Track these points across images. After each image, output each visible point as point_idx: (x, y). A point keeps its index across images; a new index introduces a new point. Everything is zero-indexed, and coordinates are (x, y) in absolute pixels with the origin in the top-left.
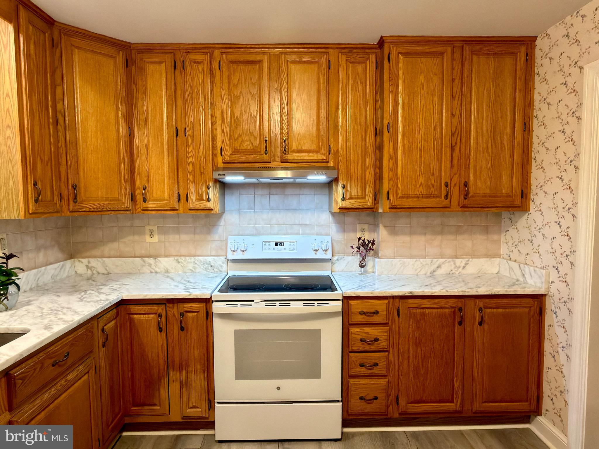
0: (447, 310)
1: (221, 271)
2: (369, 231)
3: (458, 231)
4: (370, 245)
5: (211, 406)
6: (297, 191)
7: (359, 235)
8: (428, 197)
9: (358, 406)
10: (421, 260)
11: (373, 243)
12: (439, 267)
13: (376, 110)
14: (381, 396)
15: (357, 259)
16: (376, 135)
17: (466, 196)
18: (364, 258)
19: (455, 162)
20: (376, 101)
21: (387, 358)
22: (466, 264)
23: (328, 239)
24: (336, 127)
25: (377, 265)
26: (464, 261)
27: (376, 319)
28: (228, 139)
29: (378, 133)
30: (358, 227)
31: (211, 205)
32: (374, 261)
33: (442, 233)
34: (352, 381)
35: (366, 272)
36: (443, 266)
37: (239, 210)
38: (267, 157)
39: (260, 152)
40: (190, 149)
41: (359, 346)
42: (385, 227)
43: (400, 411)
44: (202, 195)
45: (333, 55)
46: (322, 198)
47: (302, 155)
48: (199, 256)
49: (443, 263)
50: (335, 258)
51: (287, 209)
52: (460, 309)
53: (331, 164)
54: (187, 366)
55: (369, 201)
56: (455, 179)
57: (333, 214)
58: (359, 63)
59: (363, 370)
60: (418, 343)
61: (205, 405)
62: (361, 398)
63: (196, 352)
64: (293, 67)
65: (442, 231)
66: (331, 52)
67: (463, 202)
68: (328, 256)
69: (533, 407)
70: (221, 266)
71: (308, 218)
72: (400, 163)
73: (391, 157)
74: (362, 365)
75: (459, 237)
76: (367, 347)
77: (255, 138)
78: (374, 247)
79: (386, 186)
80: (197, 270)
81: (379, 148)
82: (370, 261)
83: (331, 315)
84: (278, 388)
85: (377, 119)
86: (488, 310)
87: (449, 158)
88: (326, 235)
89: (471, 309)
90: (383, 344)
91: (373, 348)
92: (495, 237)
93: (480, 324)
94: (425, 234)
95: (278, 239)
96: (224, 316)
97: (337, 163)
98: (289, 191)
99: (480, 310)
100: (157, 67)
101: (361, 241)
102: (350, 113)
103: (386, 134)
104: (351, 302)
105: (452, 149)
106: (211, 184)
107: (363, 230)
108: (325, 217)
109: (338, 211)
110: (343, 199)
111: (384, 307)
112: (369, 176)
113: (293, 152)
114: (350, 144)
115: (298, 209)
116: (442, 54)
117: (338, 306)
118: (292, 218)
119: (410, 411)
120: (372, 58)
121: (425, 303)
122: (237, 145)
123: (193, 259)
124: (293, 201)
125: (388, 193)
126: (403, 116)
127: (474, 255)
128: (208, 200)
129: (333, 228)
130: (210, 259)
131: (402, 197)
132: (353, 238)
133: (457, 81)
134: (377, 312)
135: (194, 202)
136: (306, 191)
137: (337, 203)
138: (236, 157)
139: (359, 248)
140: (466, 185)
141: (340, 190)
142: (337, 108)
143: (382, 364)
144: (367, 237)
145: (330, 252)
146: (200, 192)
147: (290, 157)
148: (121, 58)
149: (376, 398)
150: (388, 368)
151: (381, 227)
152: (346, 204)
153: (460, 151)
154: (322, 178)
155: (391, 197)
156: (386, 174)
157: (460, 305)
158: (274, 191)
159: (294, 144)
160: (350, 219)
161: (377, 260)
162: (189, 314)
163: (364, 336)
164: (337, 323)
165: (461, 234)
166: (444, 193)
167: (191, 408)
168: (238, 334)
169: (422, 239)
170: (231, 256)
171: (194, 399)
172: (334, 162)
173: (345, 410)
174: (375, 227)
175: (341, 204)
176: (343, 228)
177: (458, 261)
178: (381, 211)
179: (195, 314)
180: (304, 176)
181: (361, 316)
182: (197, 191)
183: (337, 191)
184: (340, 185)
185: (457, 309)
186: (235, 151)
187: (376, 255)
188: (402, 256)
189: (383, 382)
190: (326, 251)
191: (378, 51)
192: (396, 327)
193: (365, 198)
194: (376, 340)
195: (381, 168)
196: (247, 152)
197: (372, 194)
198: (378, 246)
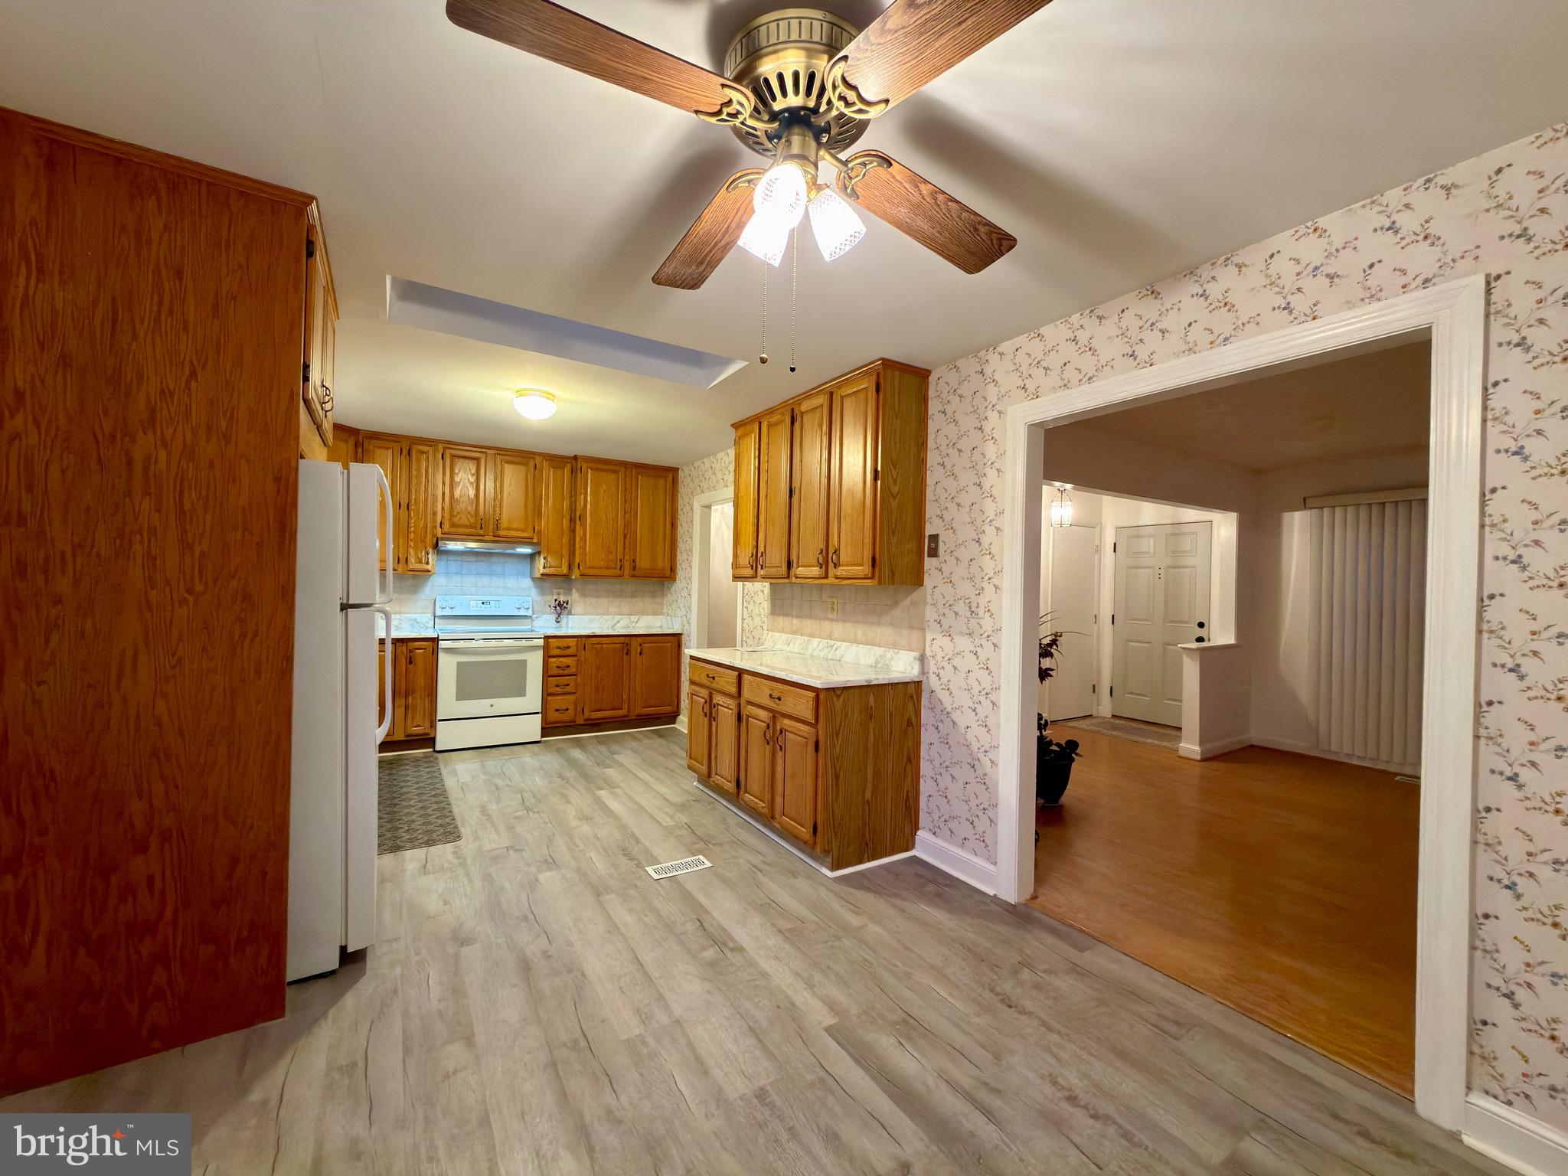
0: (617, 646)
1: (427, 627)
2: (565, 594)
3: (633, 595)
4: (565, 605)
5: (433, 725)
6: (502, 560)
7: (555, 597)
8: (608, 568)
9: (553, 716)
10: (606, 617)
11: (567, 604)
12: (618, 622)
13: (571, 502)
14: (571, 707)
15: (554, 617)
16: (571, 521)
17: (634, 568)
18: (559, 615)
19: (627, 545)
20: (571, 496)
21: (576, 680)
22: (639, 619)
23: (530, 599)
24: (540, 513)
25: (570, 619)
26: (637, 617)
27: (569, 652)
28: (447, 516)
29: (572, 520)
30: (555, 591)
31: (429, 567)
32: (568, 619)
33: (620, 596)
34: (549, 698)
35: (561, 627)
36: (621, 621)
37: (447, 573)
38: (481, 532)
39: (475, 528)
40: (412, 521)
41: (556, 671)
42: (577, 591)
43: (585, 718)
44: (421, 559)
45: (538, 460)
46: (525, 566)
47: (512, 532)
48: (403, 613)
49: (622, 619)
50: (535, 616)
51: (491, 575)
52: (627, 644)
53: (535, 540)
54: (413, 692)
55: (565, 570)
56: (627, 557)
57: (534, 579)
58: (559, 468)
59: (558, 689)
60: (598, 668)
61: (427, 724)
62: (557, 710)
63: (421, 681)
64: (506, 465)
65: (621, 594)
66: (537, 457)
67: (632, 573)
68: (529, 613)
69: (675, 709)
70: (427, 622)
71: (511, 582)
72: (588, 543)
73: (581, 539)
74: (557, 686)
75: (634, 600)
76: (561, 672)
77: (472, 516)
78: (569, 606)
79: (577, 560)
80: (403, 626)
81: (573, 531)
82: (564, 619)
83: (535, 648)
84: (492, 706)
85: (573, 510)
86: (645, 645)
87: (622, 542)
88: (528, 596)
89: (634, 642)
90: (573, 670)
91: (566, 672)
92: (660, 600)
93: (640, 654)
94: (608, 597)
95: (485, 598)
96: (448, 650)
97: (539, 538)
98: (494, 559)
99: (641, 645)
100: (384, 452)
101: (557, 602)
102: (551, 502)
103: (578, 522)
104: (550, 640)
105: (625, 536)
106: (430, 550)
107: (559, 594)
108: (527, 582)
109: (540, 576)
110: (544, 567)
111: (575, 643)
112: (565, 551)
113: (503, 529)
114: (551, 527)
115: (503, 575)
116: (617, 472)
117: (541, 642)
118: (497, 582)
119: (593, 717)
120: (569, 466)
121: (604, 640)
122: (456, 520)
123: (398, 616)
124: (498, 568)
125: (579, 564)
126: (590, 512)
127: (644, 613)
128: (427, 563)
129: (534, 592)
130: (415, 616)
131: (589, 568)
132: (551, 599)
133: (628, 492)
134: (569, 647)
135: (413, 564)
136: (509, 560)
137: (539, 570)
138: (453, 530)
139: (555, 607)
140: (634, 561)
141: (542, 561)
142: (541, 499)
143: (572, 684)
144: (562, 599)
145: (530, 610)
146: (420, 556)
147: (502, 533)
148: (352, 441)
149: (567, 709)
150: (576, 687)
151: (574, 590)
152: (547, 571)
153: (630, 538)
154: (527, 550)
155: (581, 568)
156: (577, 552)
157: (627, 641)
158: (479, 558)
159: (504, 523)
160: (547, 585)
161: (570, 616)
162: (417, 651)
163: (560, 664)
164: (540, 654)
165: (635, 597)
166: (619, 566)
167: (415, 727)
168: (459, 664)
169: (605, 601)
170: (439, 613)
171: (418, 719)
172: (538, 539)
173: (544, 721)
174: (569, 591)
175: (542, 571)
176: (542, 593)
177: (632, 617)
178: (573, 577)
179: (422, 651)
180: (514, 548)
181: (557, 650)
182: (417, 556)
183: (540, 561)
184: (542, 556)
185: (625, 645)
186: (453, 525)
187: (570, 613)
188: (592, 614)
189: (573, 697)
190: (527, 609)
191: (573, 461)
192: (583, 658)
193: (561, 568)
194: (568, 666)
195: (574, 545)
196: (464, 526)
197: (567, 563)
198: (571, 605)
